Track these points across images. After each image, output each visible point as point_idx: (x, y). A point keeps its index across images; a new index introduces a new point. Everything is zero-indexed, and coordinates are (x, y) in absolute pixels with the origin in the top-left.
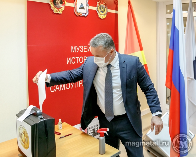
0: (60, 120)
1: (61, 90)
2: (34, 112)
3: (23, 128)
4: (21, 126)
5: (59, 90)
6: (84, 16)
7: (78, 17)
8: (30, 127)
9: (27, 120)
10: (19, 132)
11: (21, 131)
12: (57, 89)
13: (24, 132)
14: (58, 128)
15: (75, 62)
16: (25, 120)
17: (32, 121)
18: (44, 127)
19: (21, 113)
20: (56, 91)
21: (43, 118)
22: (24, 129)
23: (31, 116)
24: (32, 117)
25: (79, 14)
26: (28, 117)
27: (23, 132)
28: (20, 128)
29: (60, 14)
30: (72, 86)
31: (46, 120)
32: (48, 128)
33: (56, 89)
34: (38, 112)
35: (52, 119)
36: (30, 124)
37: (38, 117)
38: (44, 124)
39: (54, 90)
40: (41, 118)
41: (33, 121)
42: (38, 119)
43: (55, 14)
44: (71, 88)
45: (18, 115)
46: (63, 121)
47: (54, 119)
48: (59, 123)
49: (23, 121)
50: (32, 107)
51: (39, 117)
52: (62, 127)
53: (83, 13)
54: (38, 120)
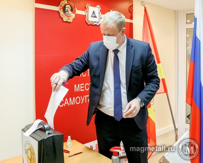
0: (69, 137)
1: (70, 105)
2: (41, 126)
3: (29, 144)
4: (27, 142)
5: (68, 105)
6: (96, 25)
7: (90, 26)
8: (37, 142)
9: (34, 135)
10: (25, 148)
11: (27, 147)
12: (67, 103)
13: (31, 148)
14: (67, 146)
15: (86, 74)
16: (32, 135)
17: (39, 136)
18: (52, 144)
19: (28, 127)
20: (65, 105)
21: (51, 133)
22: (31, 144)
23: (38, 131)
24: (39, 133)
25: (90, 23)
26: (35, 132)
27: (29, 148)
28: (26, 144)
29: (70, 22)
30: (83, 100)
31: (54, 136)
32: (56, 145)
33: (65, 103)
34: (46, 126)
35: (61, 135)
36: (37, 139)
37: (45, 132)
38: (52, 140)
39: (63, 104)
40: (49, 134)
41: (41, 137)
42: (45, 134)
43: (65, 23)
44: (82, 103)
45: (24, 130)
46: (72, 139)
47: (63, 135)
48: (68, 140)
49: (30, 136)
50: (39, 121)
51: (47, 132)
52: (71, 145)
53: (95, 22)
54: (46, 136)
